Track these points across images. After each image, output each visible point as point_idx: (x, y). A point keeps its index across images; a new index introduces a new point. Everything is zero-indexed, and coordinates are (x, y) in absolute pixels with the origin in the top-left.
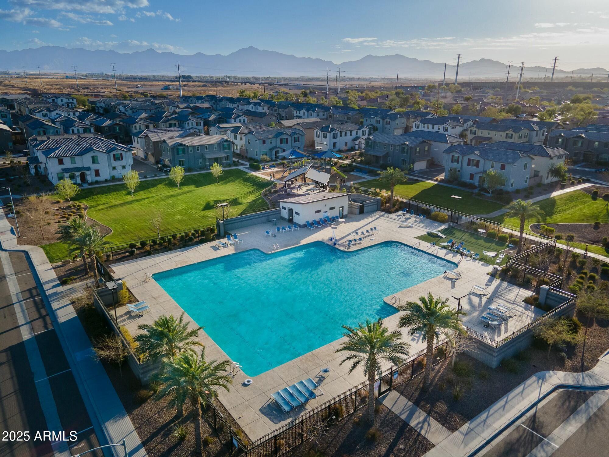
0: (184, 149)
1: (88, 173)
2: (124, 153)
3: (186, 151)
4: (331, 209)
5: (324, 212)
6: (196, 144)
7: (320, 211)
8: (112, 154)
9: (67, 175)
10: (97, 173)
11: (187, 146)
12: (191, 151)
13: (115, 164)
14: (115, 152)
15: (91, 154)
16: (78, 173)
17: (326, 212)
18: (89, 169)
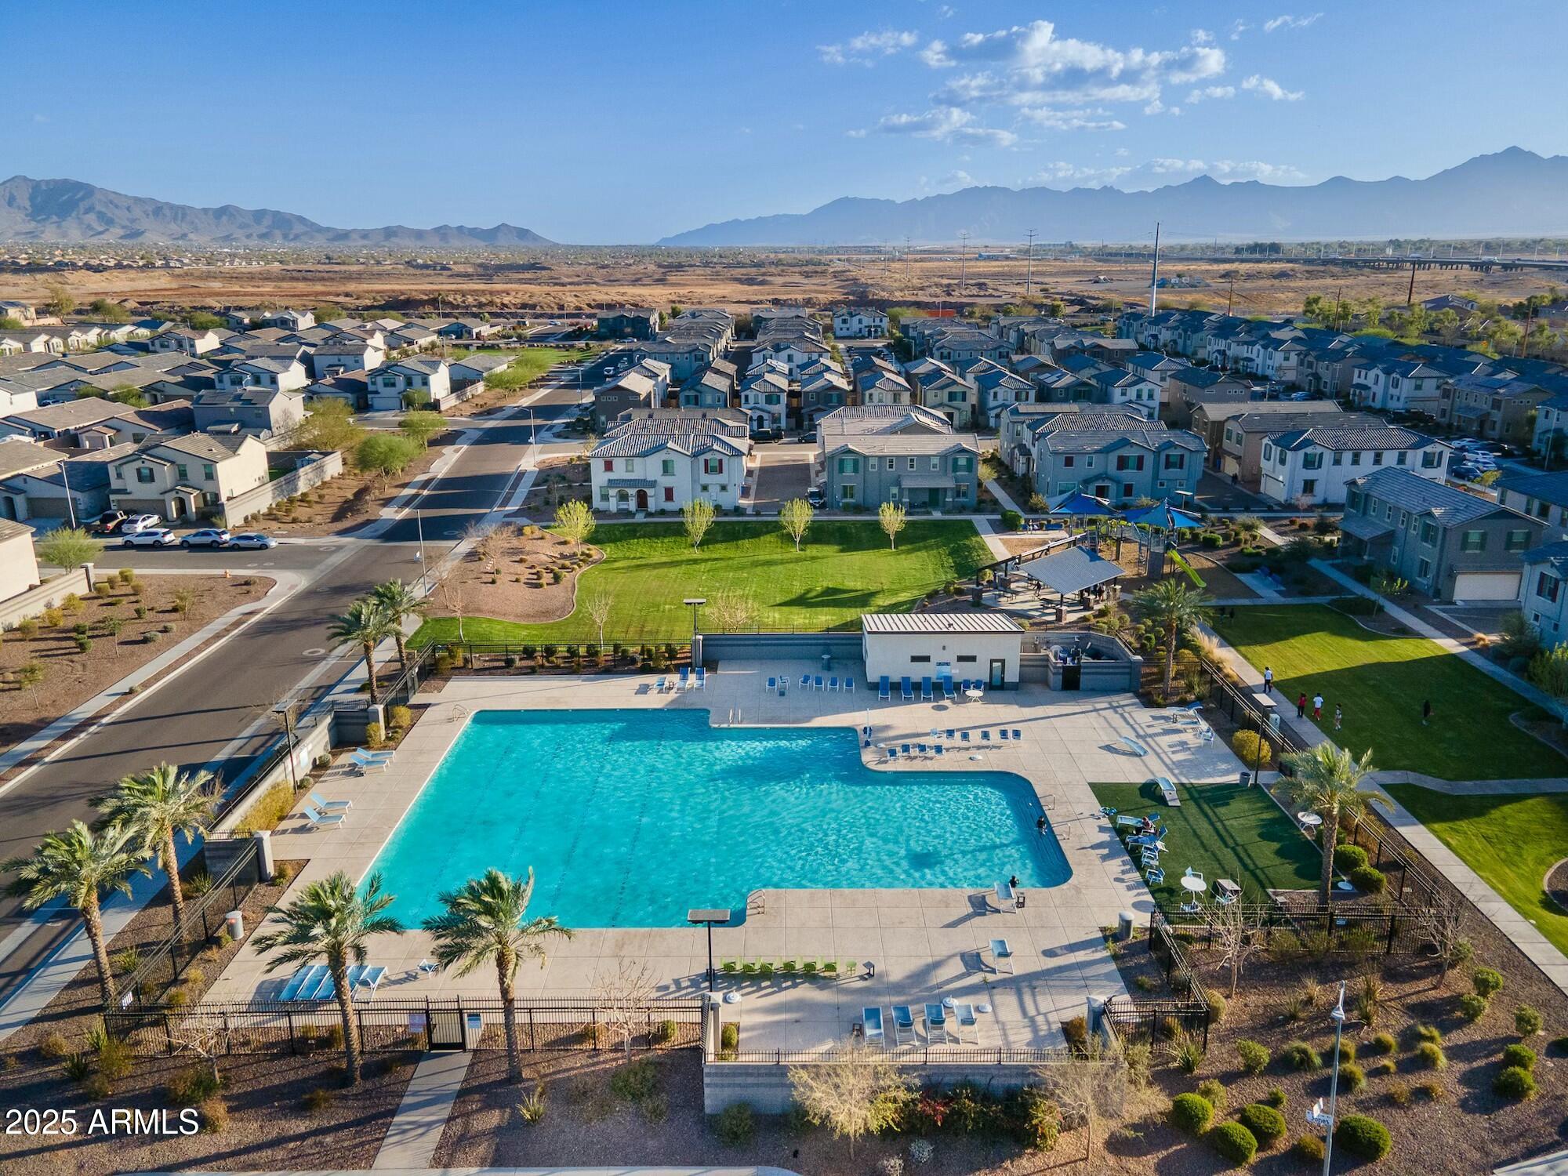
0: (856, 463)
1: (650, 492)
2: (725, 460)
3: (861, 464)
4: (961, 659)
5: (939, 664)
6: (886, 452)
7: (927, 659)
8: (702, 458)
9: (613, 492)
10: (669, 494)
11: (866, 457)
12: (873, 466)
13: (705, 479)
14: (708, 456)
15: (661, 456)
16: (632, 492)
17: (947, 664)
18: (653, 484)
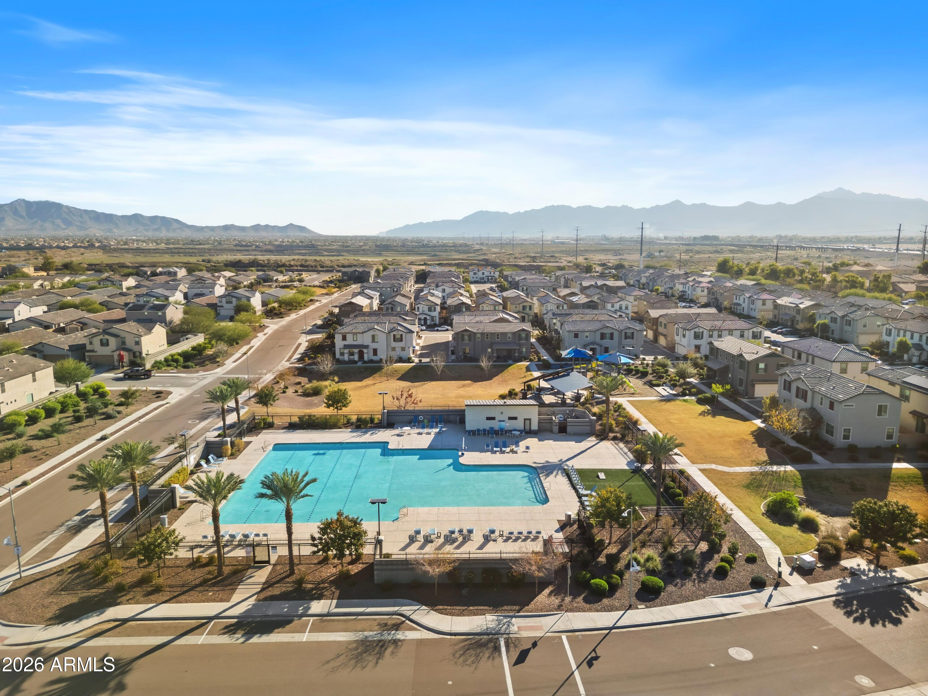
0: (470, 336)
1: (365, 351)
2: (404, 334)
4: (510, 418)
5: (500, 421)
6: (485, 331)
7: (493, 418)
8: (392, 334)
9: (346, 351)
10: (375, 352)
11: (475, 334)
12: (478, 338)
13: (394, 344)
14: (395, 333)
15: (372, 333)
16: (356, 351)
17: (503, 421)
18: (367, 347)
